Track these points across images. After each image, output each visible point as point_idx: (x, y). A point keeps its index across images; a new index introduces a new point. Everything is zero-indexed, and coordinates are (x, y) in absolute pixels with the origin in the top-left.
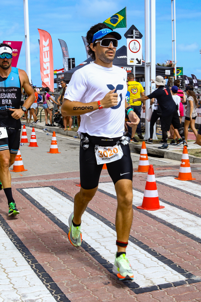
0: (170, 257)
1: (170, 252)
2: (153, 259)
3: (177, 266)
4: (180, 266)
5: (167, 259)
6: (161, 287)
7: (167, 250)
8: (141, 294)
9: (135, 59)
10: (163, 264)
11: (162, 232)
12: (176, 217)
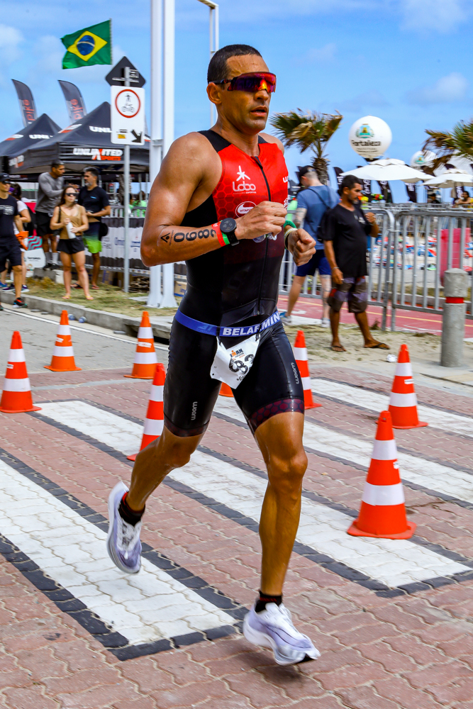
0: (201, 570)
1: (199, 558)
2: (161, 578)
3: (213, 590)
4: (222, 591)
5: (192, 575)
6: (178, 641)
7: (194, 555)
8: (132, 661)
9: (129, 130)
10: (183, 587)
11: (182, 514)
12: (216, 478)
